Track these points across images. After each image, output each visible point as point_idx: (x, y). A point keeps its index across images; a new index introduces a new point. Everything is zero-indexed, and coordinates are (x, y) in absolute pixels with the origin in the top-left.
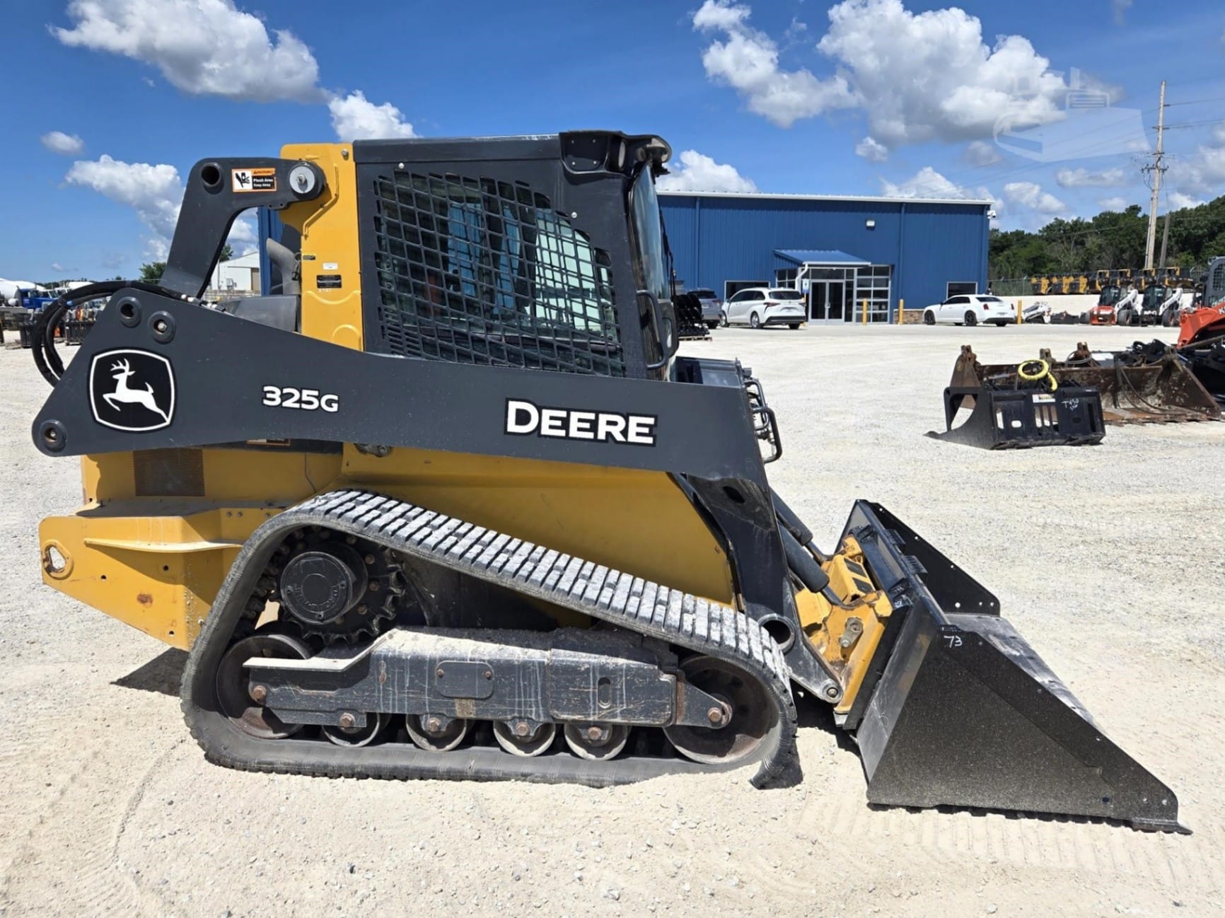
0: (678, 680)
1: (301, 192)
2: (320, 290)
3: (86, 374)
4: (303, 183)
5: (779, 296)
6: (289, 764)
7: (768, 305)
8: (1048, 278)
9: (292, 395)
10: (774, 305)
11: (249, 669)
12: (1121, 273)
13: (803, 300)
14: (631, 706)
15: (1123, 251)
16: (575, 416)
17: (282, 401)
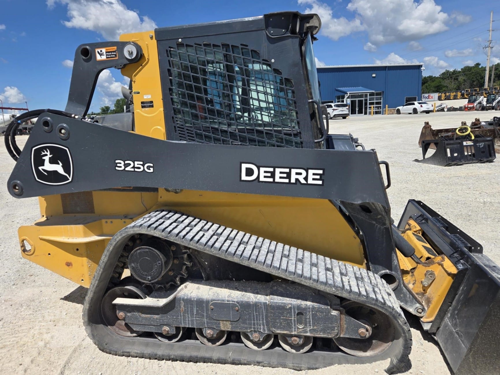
0: (341, 314)
1: (130, 58)
2: (143, 109)
3: (29, 157)
4: (131, 54)
5: (338, 106)
6: (137, 353)
7: (334, 110)
8: (445, 94)
9: (130, 164)
10: (336, 109)
11: (115, 305)
12: (475, 90)
13: (348, 107)
14: (315, 328)
15: (473, 81)
16: (278, 170)
17: (125, 168)
